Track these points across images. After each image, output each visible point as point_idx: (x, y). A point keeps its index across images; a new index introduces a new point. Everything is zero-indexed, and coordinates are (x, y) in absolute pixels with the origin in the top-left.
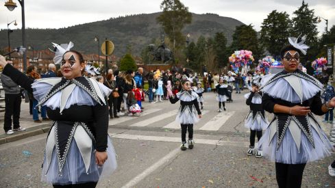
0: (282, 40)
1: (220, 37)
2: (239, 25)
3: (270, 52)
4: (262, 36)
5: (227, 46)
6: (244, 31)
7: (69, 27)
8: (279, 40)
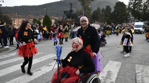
0: (139, 9)
1: (108, 8)
2: (118, 2)
3: (132, 15)
4: (129, 7)
5: (112, 12)
6: (120, 5)
7: (42, 5)
8: (137, 9)
